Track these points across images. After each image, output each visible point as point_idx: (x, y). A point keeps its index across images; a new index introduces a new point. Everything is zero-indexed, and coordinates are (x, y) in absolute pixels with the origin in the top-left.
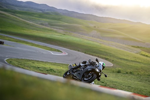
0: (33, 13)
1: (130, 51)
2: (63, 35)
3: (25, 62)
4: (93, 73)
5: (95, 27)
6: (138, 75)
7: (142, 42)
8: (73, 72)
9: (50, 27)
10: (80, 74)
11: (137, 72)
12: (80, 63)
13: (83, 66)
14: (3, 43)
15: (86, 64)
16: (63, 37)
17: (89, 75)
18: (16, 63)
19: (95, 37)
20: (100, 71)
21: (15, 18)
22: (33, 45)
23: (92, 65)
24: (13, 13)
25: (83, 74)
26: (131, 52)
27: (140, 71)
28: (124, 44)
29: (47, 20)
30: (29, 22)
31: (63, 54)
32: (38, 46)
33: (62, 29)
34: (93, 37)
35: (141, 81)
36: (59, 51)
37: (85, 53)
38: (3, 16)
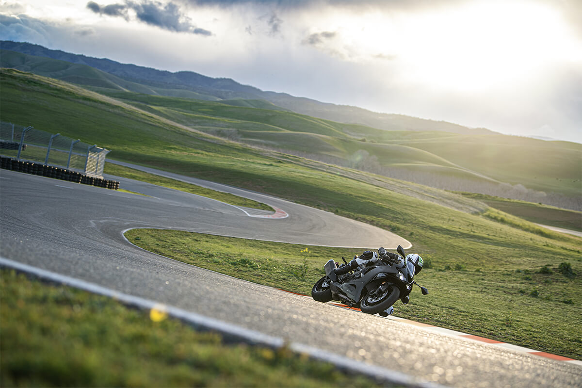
0: (197, 104)
1: (458, 208)
2: (275, 162)
3: (175, 239)
4: (389, 284)
5: (364, 140)
6: (477, 273)
7: (490, 182)
8: (338, 281)
9: (242, 141)
10: (355, 286)
11: (476, 265)
12: (356, 258)
13: (364, 264)
14: (117, 186)
15: (371, 260)
16: (277, 169)
17: (380, 290)
18: (151, 241)
19: (363, 169)
20: (409, 279)
21: (148, 118)
22: (195, 190)
23: (388, 263)
24: (143, 104)
25: (365, 287)
26: (461, 208)
27: (484, 261)
28: (441, 188)
29: (235, 121)
30: (185, 127)
31: (275, 216)
32: (208, 193)
33: (273, 147)
34: (357, 167)
35: (484, 290)
36: (264, 207)
37: (336, 212)
38: (117, 111)
